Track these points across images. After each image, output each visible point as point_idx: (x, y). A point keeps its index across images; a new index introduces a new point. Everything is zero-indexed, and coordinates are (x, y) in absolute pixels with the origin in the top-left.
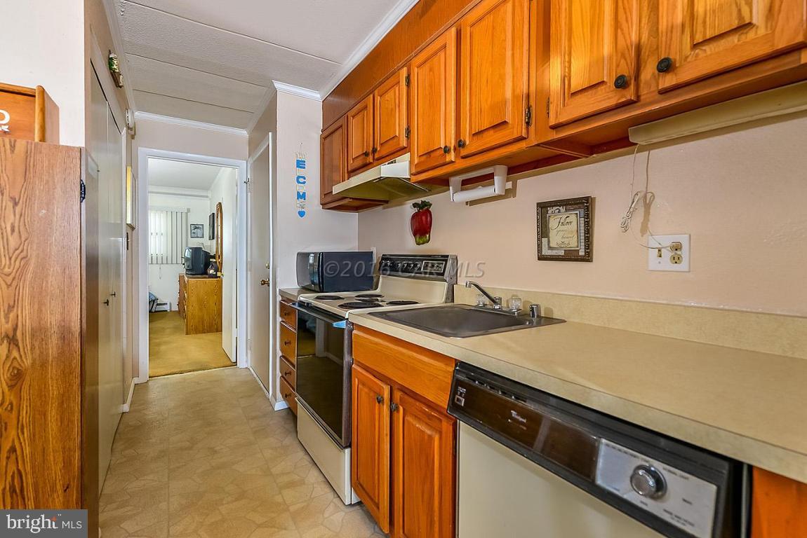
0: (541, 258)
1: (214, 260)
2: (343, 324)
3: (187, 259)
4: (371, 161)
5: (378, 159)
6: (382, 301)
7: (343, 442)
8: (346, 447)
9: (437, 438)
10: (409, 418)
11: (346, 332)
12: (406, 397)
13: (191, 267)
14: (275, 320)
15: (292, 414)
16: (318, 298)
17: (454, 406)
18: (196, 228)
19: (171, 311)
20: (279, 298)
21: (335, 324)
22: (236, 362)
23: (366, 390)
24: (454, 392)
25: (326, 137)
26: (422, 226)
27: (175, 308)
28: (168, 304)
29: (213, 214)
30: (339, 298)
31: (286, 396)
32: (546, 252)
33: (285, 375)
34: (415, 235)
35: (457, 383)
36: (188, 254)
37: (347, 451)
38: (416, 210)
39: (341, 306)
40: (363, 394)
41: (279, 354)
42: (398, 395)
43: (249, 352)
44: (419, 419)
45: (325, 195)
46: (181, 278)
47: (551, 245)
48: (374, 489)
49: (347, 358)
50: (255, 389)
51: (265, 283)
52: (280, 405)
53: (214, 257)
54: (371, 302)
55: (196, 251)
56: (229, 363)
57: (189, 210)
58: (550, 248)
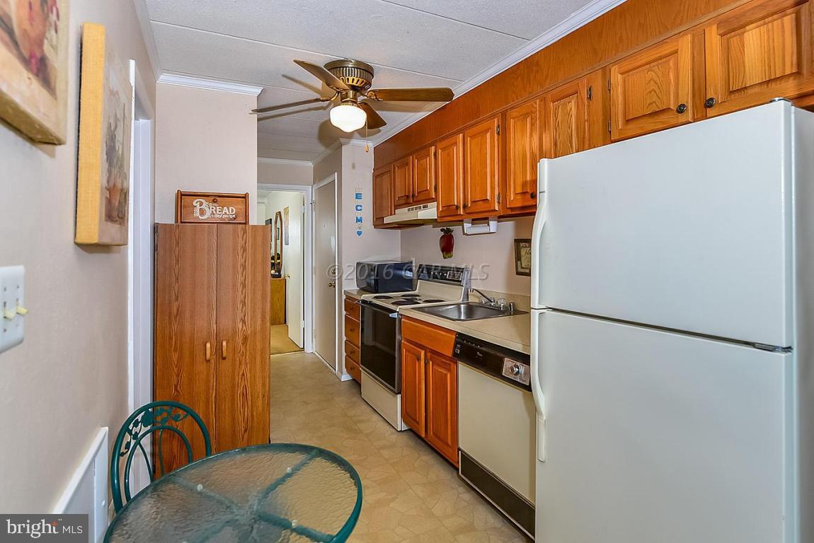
0: (518, 273)
1: (274, 262)
2: (395, 315)
4: (411, 201)
5: (416, 202)
6: (420, 300)
7: (396, 390)
8: (398, 394)
9: (449, 375)
10: (435, 367)
11: (397, 320)
12: (433, 355)
14: (340, 314)
15: (356, 383)
16: (376, 297)
17: (455, 354)
20: (344, 297)
21: (390, 315)
22: (304, 348)
23: (411, 355)
24: (455, 347)
25: (377, 177)
26: (447, 246)
30: (389, 298)
31: (350, 369)
32: (520, 270)
33: (350, 354)
34: (443, 251)
35: (456, 343)
37: (399, 396)
38: (443, 233)
39: (393, 303)
40: (409, 358)
41: (344, 338)
42: (429, 354)
43: (314, 339)
44: (441, 366)
45: (377, 219)
47: (523, 266)
48: (416, 415)
49: (398, 337)
51: (332, 285)
52: (346, 377)
54: (411, 300)
56: (297, 349)
58: (522, 268)
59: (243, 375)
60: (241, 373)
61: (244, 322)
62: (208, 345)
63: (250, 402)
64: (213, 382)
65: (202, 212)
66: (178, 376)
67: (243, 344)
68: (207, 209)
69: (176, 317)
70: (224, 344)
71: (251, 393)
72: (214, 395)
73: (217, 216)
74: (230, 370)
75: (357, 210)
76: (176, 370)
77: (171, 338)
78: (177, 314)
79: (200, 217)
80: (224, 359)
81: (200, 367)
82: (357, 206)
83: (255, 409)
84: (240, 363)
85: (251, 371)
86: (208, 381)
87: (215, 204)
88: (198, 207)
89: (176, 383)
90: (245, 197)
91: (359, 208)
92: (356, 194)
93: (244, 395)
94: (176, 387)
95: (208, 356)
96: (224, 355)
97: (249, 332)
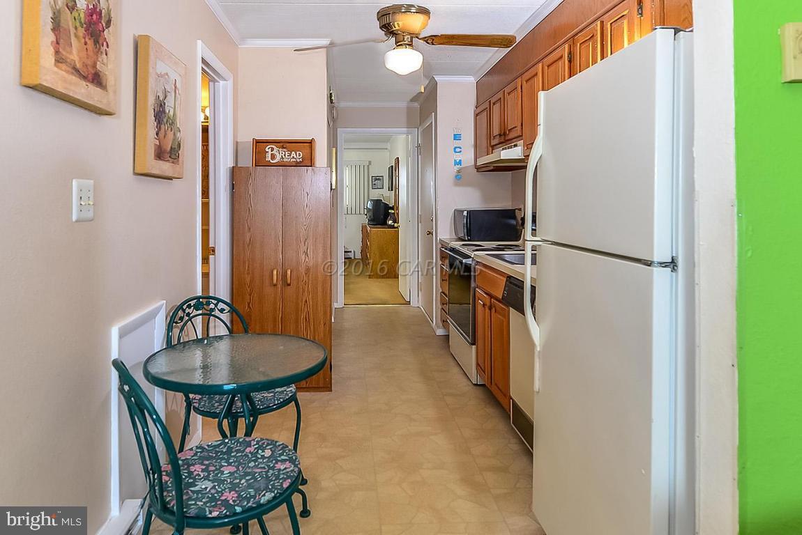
1: (393, 212)
2: (469, 261)
3: (369, 210)
4: (504, 141)
7: (471, 341)
8: (473, 345)
9: (504, 321)
13: (372, 217)
16: (463, 245)
18: (376, 180)
19: (355, 258)
20: (440, 246)
22: (410, 302)
25: (478, 114)
27: (358, 256)
28: (353, 252)
29: (392, 166)
30: (477, 245)
31: (444, 323)
33: (444, 306)
36: (369, 205)
37: (474, 347)
39: (474, 250)
41: (440, 290)
42: (493, 301)
43: (420, 293)
44: (500, 313)
46: (364, 228)
49: (473, 284)
50: (423, 321)
51: (430, 233)
52: (440, 331)
53: (392, 208)
55: (377, 203)
56: (404, 302)
57: (370, 163)
59: (306, 301)
60: (304, 301)
61: (306, 254)
62: (275, 272)
63: (312, 327)
64: (279, 304)
65: (273, 157)
66: (250, 295)
67: (306, 274)
68: (277, 154)
69: (248, 246)
70: (289, 272)
71: (314, 319)
72: (280, 316)
73: (285, 160)
74: (294, 297)
75: (456, 152)
76: (249, 290)
77: (244, 262)
78: (249, 243)
79: (271, 161)
80: (289, 285)
81: (268, 290)
82: (455, 148)
83: (317, 334)
84: (304, 291)
85: (313, 299)
86: (275, 303)
87: (285, 150)
88: (270, 153)
89: (249, 301)
90: (311, 143)
91: (458, 150)
92: (454, 135)
93: (307, 320)
94: (249, 304)
95: (275, 281)
96: (289, 282)
97: (311, 264)
